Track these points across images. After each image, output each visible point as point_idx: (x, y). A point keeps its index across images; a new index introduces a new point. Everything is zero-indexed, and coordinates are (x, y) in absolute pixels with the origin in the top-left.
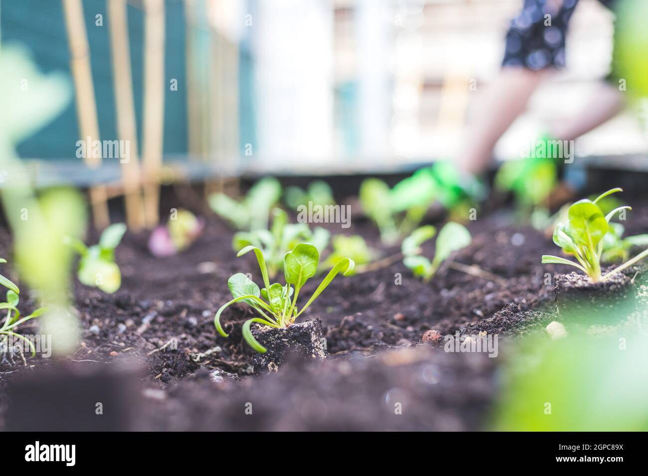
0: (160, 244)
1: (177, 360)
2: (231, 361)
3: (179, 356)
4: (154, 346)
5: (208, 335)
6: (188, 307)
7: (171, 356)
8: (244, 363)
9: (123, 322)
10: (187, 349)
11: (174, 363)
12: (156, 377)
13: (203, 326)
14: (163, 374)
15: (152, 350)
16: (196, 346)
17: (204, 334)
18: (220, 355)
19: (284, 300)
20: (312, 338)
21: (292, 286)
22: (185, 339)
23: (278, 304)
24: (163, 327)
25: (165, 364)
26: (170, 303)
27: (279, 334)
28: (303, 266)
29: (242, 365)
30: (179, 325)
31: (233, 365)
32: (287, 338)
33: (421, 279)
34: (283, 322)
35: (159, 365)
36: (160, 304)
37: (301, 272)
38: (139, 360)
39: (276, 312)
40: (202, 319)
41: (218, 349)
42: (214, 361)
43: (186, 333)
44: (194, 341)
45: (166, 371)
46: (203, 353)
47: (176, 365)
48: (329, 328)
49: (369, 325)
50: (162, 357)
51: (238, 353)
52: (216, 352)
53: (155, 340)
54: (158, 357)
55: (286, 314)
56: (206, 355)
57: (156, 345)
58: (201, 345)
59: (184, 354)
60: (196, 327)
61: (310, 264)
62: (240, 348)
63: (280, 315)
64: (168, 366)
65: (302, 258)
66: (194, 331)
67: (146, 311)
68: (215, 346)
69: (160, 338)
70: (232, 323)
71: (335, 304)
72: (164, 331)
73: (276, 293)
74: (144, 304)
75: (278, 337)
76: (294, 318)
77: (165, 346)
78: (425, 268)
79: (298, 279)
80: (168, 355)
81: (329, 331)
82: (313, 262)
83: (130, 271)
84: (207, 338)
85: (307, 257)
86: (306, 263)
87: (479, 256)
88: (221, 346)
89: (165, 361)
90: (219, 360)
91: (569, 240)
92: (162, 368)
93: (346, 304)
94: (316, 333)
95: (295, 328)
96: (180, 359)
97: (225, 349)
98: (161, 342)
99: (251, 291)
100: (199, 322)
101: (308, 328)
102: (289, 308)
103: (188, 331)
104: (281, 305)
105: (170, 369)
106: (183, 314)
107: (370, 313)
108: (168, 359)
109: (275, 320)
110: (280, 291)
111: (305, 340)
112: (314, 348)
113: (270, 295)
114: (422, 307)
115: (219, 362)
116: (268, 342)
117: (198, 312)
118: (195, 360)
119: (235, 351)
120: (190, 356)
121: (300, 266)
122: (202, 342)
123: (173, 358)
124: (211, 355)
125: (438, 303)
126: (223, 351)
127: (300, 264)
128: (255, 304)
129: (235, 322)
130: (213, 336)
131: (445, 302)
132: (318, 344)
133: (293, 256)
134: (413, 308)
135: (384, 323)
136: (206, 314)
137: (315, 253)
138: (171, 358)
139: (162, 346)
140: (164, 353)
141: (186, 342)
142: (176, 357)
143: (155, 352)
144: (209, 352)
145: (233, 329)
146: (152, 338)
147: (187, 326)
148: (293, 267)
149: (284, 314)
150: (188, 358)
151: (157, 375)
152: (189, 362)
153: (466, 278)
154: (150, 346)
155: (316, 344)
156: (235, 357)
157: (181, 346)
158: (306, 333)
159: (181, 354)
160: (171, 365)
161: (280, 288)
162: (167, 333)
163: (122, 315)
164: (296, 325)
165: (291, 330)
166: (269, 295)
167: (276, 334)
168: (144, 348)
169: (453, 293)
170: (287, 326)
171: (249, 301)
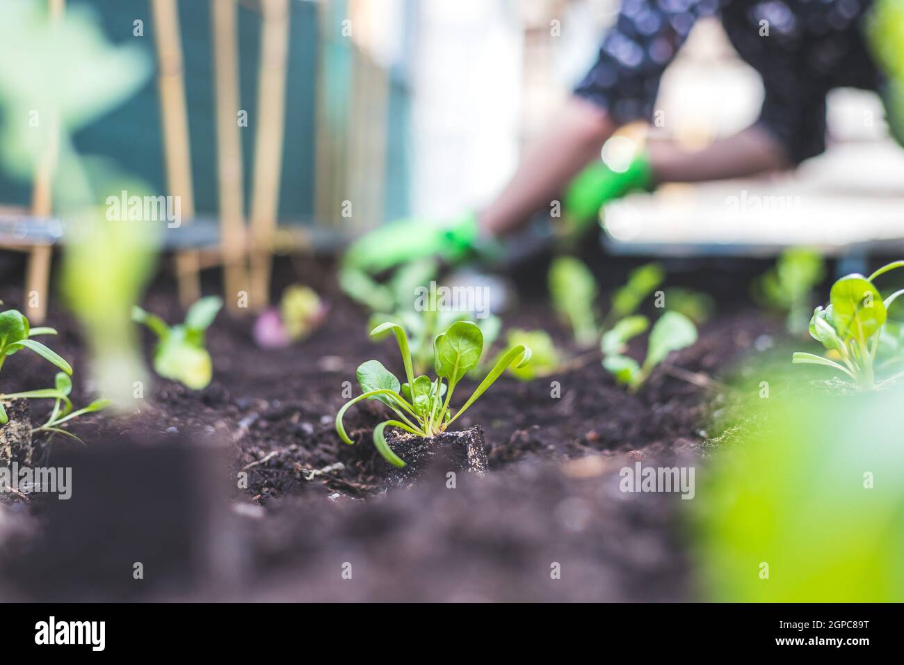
0: (269, 331)
1: (282, 476)
2: (357, 482)
3: (286, 473)
4: (253, 458)
5: (328, 447)
6: (301, 410)
7: (275, 472)
8: (375, 487)
9: (212, 424)
10: (298, 464)
11: (278, 481)
12: (253, 499)
13: (320, 436)
14: (262, 495)
15: (250, 463)
16: (309, 461)
17: (321, 446)
18: (342, 474)
19: (433, 400)
20: (470, 452)
21: (445, 381)
22: (296, 451)
23: (424, 404)
24: (266, 434)
25: (266, 481)
26: (278, 404)
27: (424, 445)
28: (461, 353)
29: (372, 488)
30: (288, 433)
31: (359, 487)
32: (434, 452)
33: (625, 387)
34: (430, 429)
35: (258, 482)
36: (264, 405)
37: (457, 362)
38: (231, 474)
39: (421, 414)
40: (320, 425)
41: (339, 465)
42: (334, 482)
43: (297, 444)
44: (308, 454)
45: (267, 492)
46: (319, 469)
47: (282, 484)
48: (494, 445)
49: (550, 444)
50: (262, 473)
51: (368, 473)
52: (337, 470)
53: (255, 449)
54: (257, 473)
55: (435, 420)
56: (323, 472)
57: (255, 457)
58: (317, 460)
59: (292, 470)
60: (311, 436)
61: (470, 351)
62: (369, 467)
63: (426, 420)
64: (269, 485)
65: (460, 343)
66: (308, 441)
67: (244, 411)
68: (335, 462)
69: (261, 448)
70: (360, 431)
71: (504, 417)
72: (267, 439)
73: (421, 390)
74: (242, 402)
75: (422, 449)
76: (445, 425)
77: (267, 458)
78: (632, 373)
79: (453, 371)
80: (271, 471)
81: (494, 449)
82: (475, 348)
83: (226, 364)
84: (326, 451)
85: (466, 342)
86: (465, 350)
87: (709, 361)
88: (345, 463)
89: (266, 479)
90: (340, 480)
91: (832, 330)
92: (261, 487)
93: (520, 418)
94: (474, 447)
95: (446, 437)
96: (287, 477)
97: (349, 467)
98: (262, 453)
99: (388, 384)
100: (315, 429)
101: (463, 438)
102: (439, 411)
103: (300, 441)
104: (428, 405)
105: (272, 489)
106: (295, 419)
107: (553, 430)
108: (271, 475)
109: (419, 426)
110: (428, 387)
111: (459, 454)
112: (471, 466)
113: (414, 392)
114: (626, 425)
115: (341, 483)
116: (408, 455)
117: (314, 418)
118: (307, 478)
119: (364, 469)
120: (301, 473)
121: (457, 354)
122: (319, 456)
123: (278, 474)
124: (330, 473)
125: (647, 420)
126: (346, 470)
127: (457, 350)
128: (393, 403)
129: (364, 430)
130: (333, 448)
131: (657, 420)
132: (477, 462)
133: (448, 338)
134: (612, 425)
135: (571, 442)
136: (326, 420)
137: (478, 336)
138: (275, 475)
139: (263, 458)
140: (265, 468)
141: (296, 455)
142: (281, 474)
143: (254, 466)
144: (327, 469)
145: (361, 438)
146: (250, 447)
147: (299, 435)
148: (447, 354)
149: (432, 419)
150: (298, 475)
151: (255, 495)
152: (299, 480)
153: (689, 389)
154: (247, 457)
155: (474, 461)
156: (363, 478)
157: (290, 459)
158: (461, 444)
159: (289, 469)
160: (274, 484)
161: (428, 382)
162: (272, 442)
163: (210, 415)
164: (448, 433)
165: (440, 440)
166: (412, 392)
167: (420, 444)
168: (239, 460)
169: (669, 408)
170: (435, 435)
171: (385, 399)
